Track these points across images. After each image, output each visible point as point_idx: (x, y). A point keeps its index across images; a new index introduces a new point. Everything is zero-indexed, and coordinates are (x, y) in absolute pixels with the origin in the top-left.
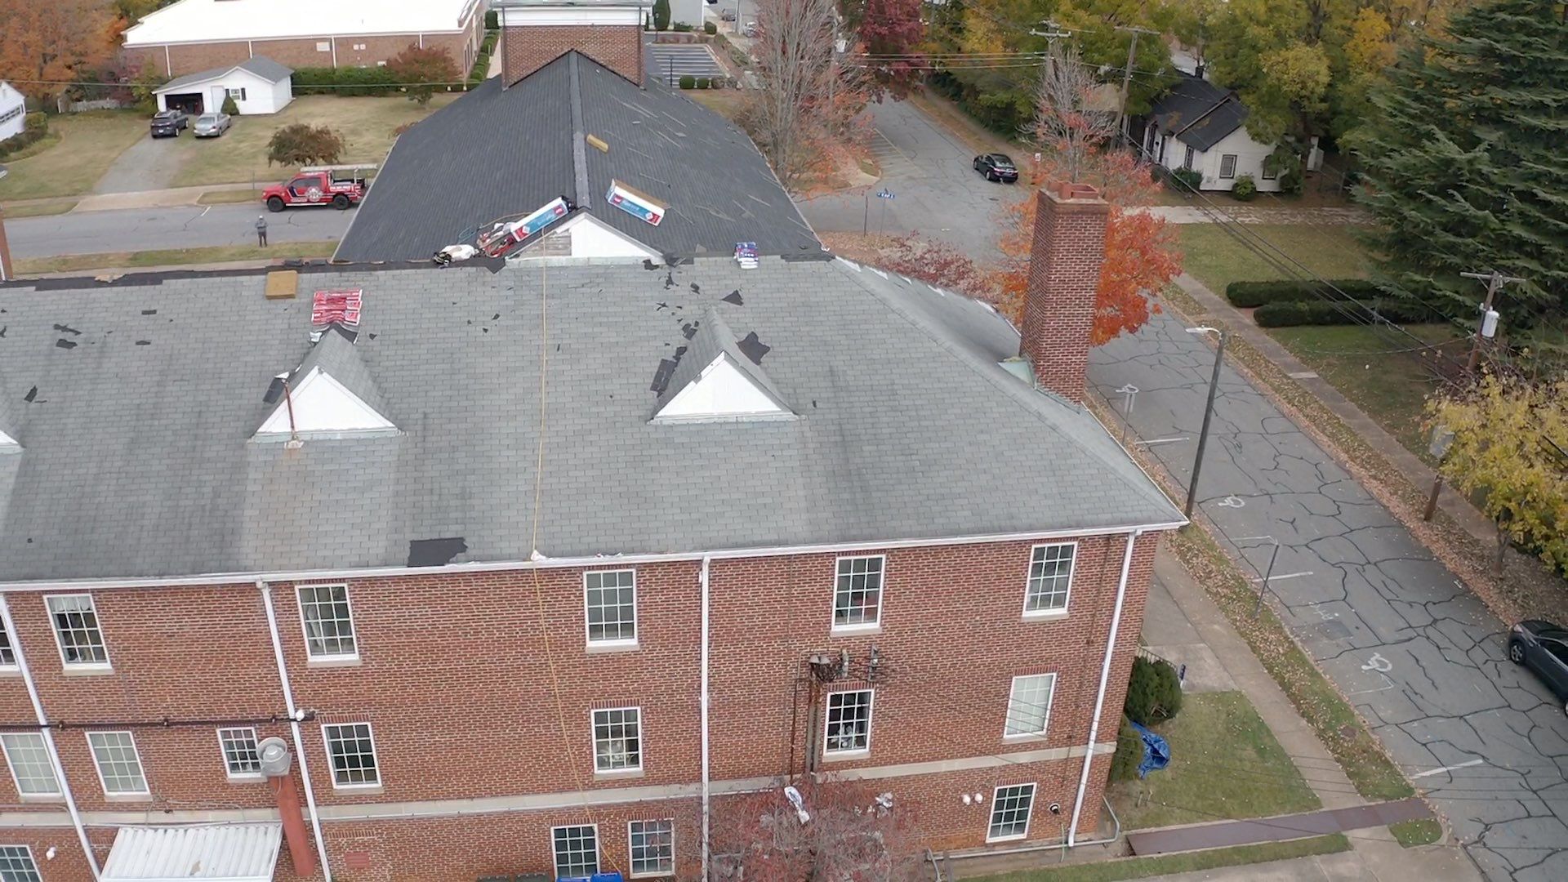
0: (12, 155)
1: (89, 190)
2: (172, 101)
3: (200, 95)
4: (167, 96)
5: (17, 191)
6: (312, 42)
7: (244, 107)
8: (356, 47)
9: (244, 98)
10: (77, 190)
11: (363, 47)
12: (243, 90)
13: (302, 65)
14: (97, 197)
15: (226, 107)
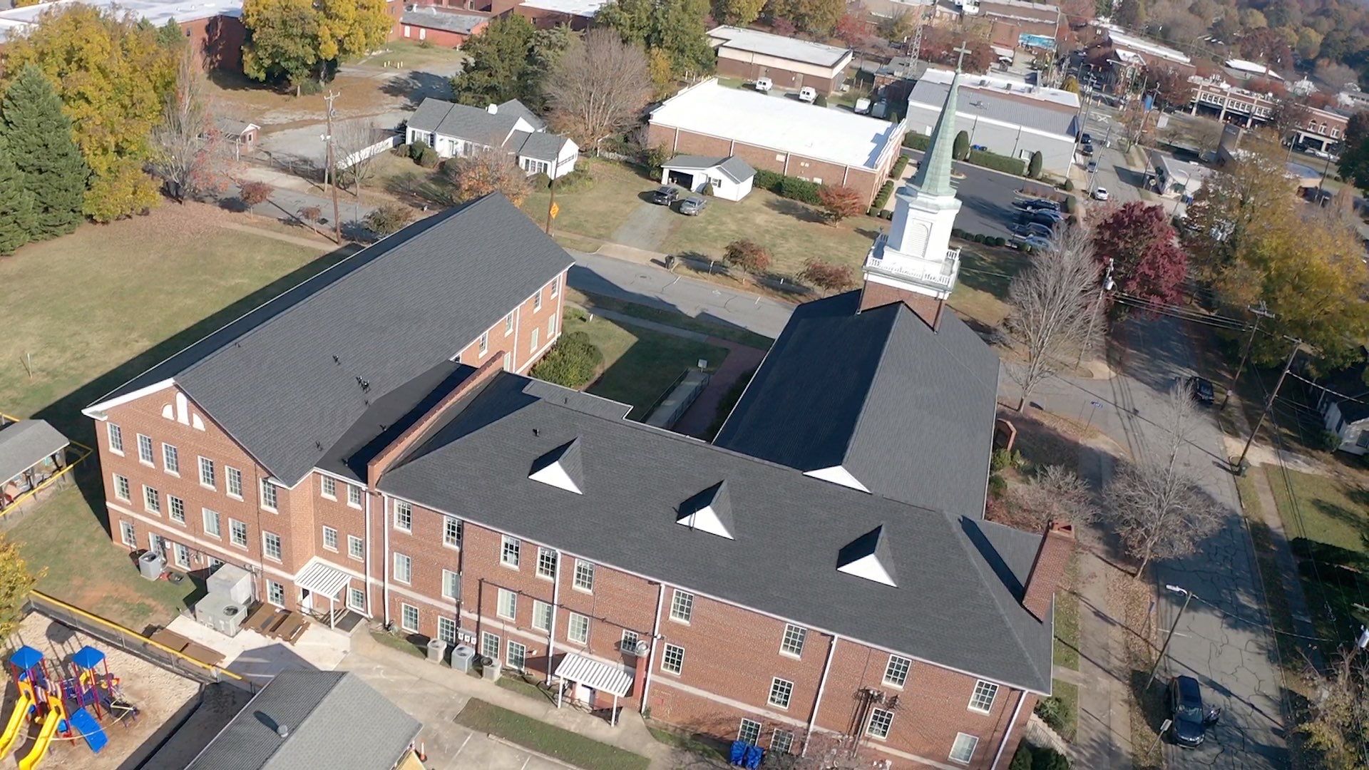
0: (564, 189)
1: (610, 239)
2: (673, 174)
3: (691, 176)
4: (670, 171)
5: (564, 223)
6: (774, 153)
7: (717, 192)
8: (802, 164)
9: (719, 186)
10: (601, 235)
11: (807, 165)
12: (720, 181)
13: (763, 168)
14: (614, 245)
15: (706, 190)
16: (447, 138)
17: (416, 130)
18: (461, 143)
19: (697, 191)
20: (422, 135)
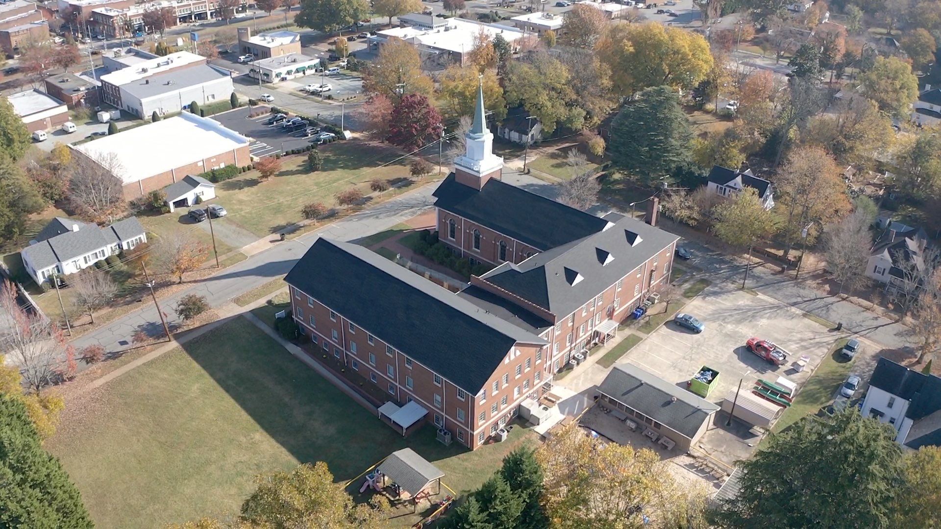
1: (236, 248)
3: (187, 199)
4: (173, 203)
7: (204, 198)
8: (212, 161)
9: (203, 195)
11: (215, 160)
12: (202, 192)
14: (244, 249)
15: (198, 201)
16: (70, 261)
17: (45, 270)
18: (81, 258)
19: (193, 204)
20: (50, 270)
